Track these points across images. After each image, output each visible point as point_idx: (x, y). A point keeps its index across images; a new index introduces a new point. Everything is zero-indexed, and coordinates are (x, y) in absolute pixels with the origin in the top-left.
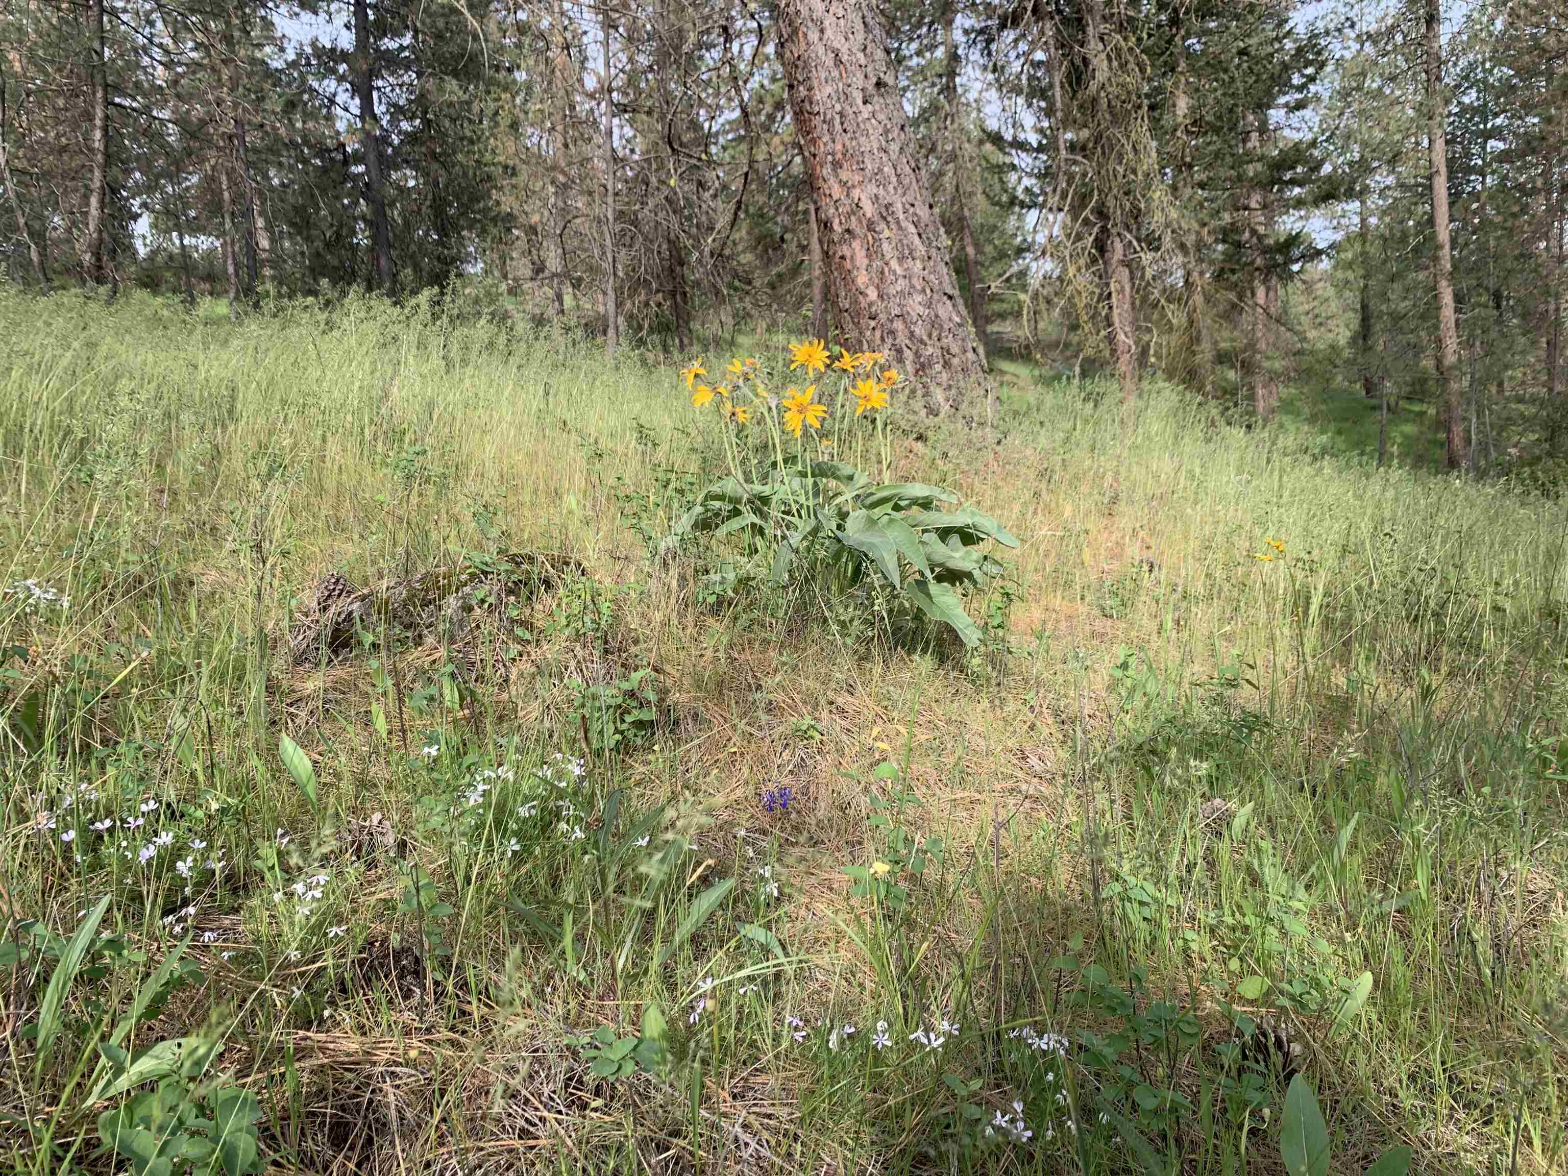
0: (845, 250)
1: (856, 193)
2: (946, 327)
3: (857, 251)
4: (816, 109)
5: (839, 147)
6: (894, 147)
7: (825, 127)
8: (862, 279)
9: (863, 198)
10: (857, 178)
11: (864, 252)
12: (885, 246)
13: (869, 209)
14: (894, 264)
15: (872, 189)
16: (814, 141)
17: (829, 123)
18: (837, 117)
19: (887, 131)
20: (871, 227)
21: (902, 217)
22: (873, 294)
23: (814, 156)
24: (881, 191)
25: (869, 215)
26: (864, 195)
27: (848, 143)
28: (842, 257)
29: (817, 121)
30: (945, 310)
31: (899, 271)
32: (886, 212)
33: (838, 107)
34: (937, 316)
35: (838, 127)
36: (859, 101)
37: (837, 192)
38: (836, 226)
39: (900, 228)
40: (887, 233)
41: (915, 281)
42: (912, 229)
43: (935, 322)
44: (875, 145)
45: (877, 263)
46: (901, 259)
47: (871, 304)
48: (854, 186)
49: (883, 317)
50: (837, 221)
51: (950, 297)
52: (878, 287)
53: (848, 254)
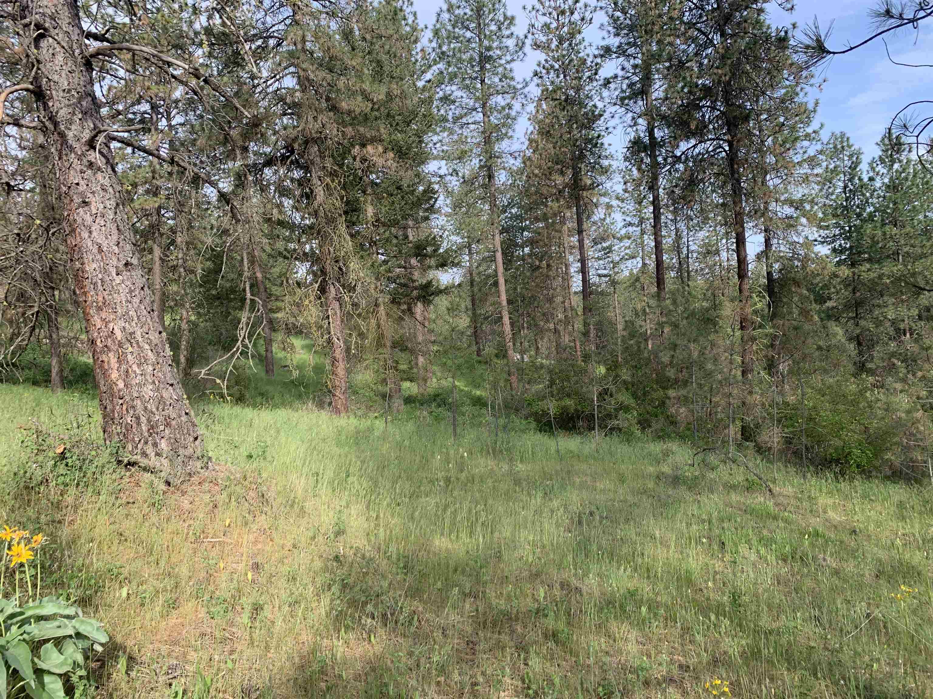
0: (104, 358)
1: (111, 325)
2: (168, 403)
3: (112, 359)
4: (86, 276)
5: (101, 299)
6: (136, 300)
7: (92, 286)
8: (114, 375)
9: (115, 328)
10: (112, 317)
11: (116, 360)
12: (129, 357)
13: (119, 335)
14: (135, 367)
15: (121, 323)
16: (85, 293)
17: (95, 284)
18: (99, 281)
19: (131, 291)
20: (120, 345)
21: (140, 340)
22: (121, 385)
23: (85, 301)
24: (127, 325)
25: (119, 338)
26: (117, 327)
27: (106, 297)
28: (102, 361)
29: (86, 283)
30: (169, 394)
31: (138, 371)
32: (130, 337)
33: (100, 276)
34: (162, 397)
35: (100, 287)
36: (114, 274)
37: (99, 325)
38: (98, 343)
39: (139, 347)
40: (130, 349)
41: (148, 377)
42: (147, 347)
43: (161, 400)
44: (124, 300)
45: (124, 367)
46: (139, 365)
47: (119, 391)
48: (109, 321)
49: (127, 398)
50: (99, 340)
51: (172, 385)
52: (124, 381)
53: (106, 360)
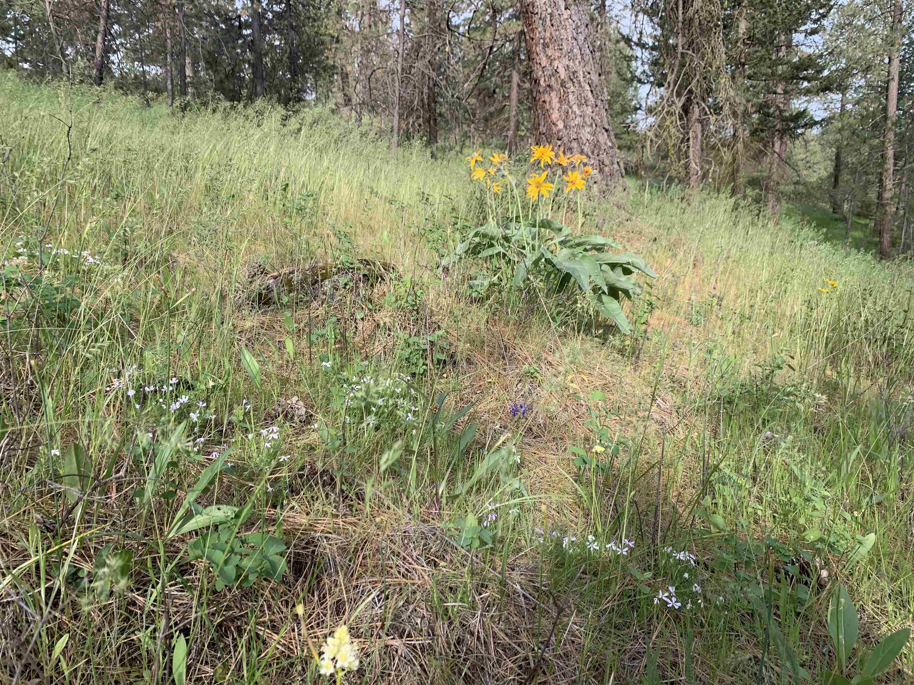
0: (546, 98)
1: (556, 63)
2: (603, 148)
3: (553, 99)
4: (536, 11)
5: (548, 35)
6: (581, 37)
7: (541, 22)
8: (555, 115)
9: (560, 66)
10: (557, 54)
11: (557, 99)
12: (571, 96)
13: (563, 74)
14: (575, 108)
15: (565, 61)
16: (533, 30)
17: (544, 20)
18: (549, 16)
19: (578, 27)
20: (563, 84)
21: (582, 79)
22: (561, 125)
23: (533, 39)
24: (571, 64)
25: (562, 77)
26: (560, 65)
27: (553, 33)
28: (544, 102)
29: (536, 18)
30: (603, 138)
31: (578, 112)
32: (573, 76)
33: (549, 11)
34: (598, 141)
35: (548, 23)
36: (563, 8)
37: (544, 62)
38: (542, 83)
39: (581, 86)
40: (572, 89)
41: (587, 119)
42: (587, 87)
43: (596, 145)
44: (570, 36)
45: (565, 107)
46: (580, 105)
47: (559, 131)
48: (555, 59)
49: (565, 139)
50: (543, 79)
51: (607, 131)
52: (564, 121)
53: (548, 99)
